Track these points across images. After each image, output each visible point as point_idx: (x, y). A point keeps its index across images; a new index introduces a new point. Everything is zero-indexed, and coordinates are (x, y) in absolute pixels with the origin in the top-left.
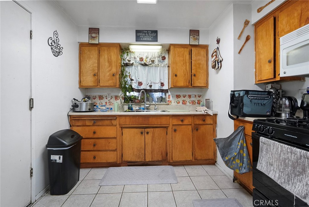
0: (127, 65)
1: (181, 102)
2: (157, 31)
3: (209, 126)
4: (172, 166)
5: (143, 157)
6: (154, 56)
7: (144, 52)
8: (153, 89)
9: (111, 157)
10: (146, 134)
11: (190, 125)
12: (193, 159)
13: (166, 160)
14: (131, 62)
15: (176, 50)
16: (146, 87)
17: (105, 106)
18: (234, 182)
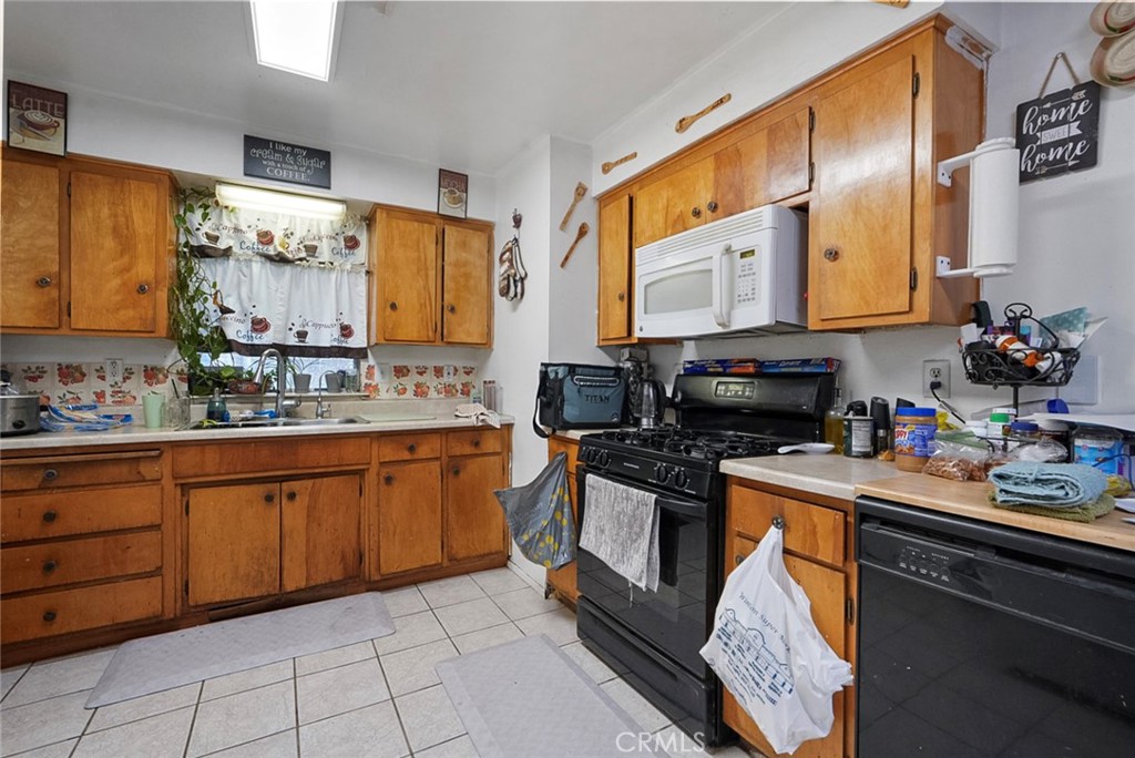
0: (202, 252)
1: (411, 389)
2: (329, 153)
3: (491, 458)
4: (379, 593)
5: (275, 579)
6: (314, 231)
7: (276, 215)
8: (311, 347)
9: (138, 600)
10: (284, 501)
11: (437, 459)
12: (445, 561)
13: (358, 576)
14: (222, 245)
15: (394, 225)
16: (285, 339)
17: (95, 407)
18: (547, 597)
